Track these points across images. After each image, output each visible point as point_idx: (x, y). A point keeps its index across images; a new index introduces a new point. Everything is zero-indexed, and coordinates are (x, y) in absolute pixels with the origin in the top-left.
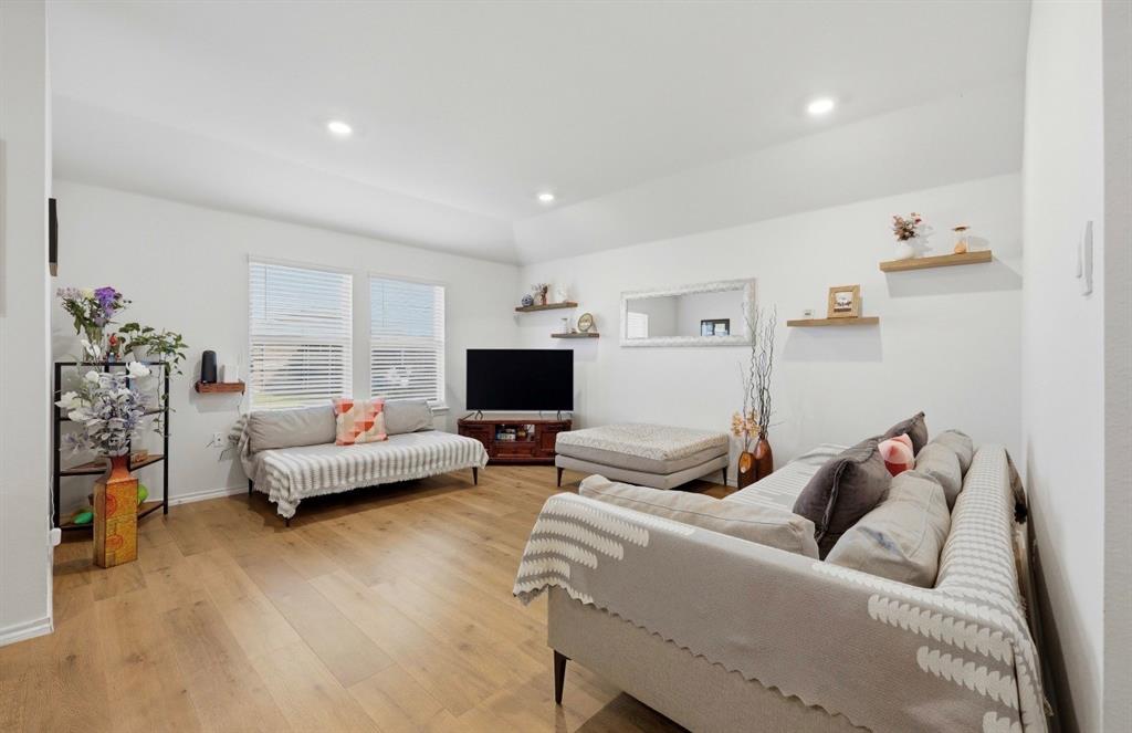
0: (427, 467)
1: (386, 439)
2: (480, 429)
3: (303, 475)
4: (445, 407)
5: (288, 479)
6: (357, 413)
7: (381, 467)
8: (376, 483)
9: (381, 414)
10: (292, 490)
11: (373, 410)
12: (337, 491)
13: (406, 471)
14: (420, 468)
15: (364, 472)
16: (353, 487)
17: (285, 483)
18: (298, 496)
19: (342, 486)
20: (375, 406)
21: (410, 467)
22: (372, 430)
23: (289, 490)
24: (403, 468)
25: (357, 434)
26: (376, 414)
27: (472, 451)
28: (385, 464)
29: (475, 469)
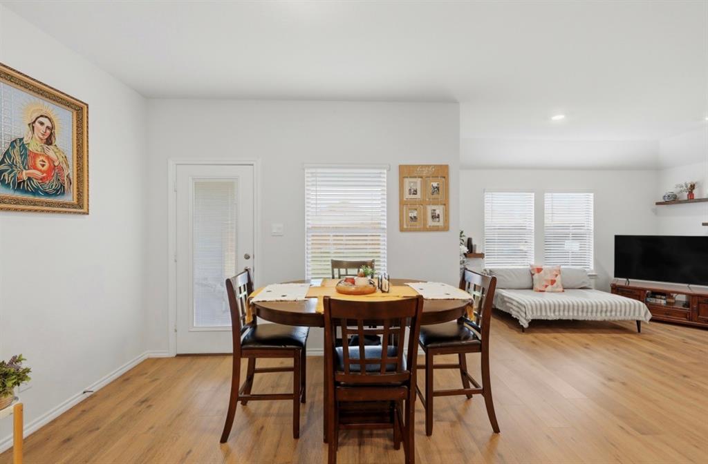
0: (603, 314)
1: (563, 291)
2: (631, 292)
3: (532, 306)
4: (594, 274)
5: (525, 307)
6: (545, 274)
7: (573, 309)
8: (571, 318)
9: (559, 276)
10: (527, 313)
11: (555, 273)
12: (550, 319)
13: (589, 314)
14: (599, 314)
15: (564, 311)
16: (558, 318)
17: (523, 309)
18: (530, 317)
19: (552, 316)
20: (556, 270)
21: (592, 312)
22: (555, 285)
23: (525, 313)
24: (587, 312)
25: (546, 286)
26: (557, 275)
27: (637, 309)
28: (576, 308)
29: (638, 322)
